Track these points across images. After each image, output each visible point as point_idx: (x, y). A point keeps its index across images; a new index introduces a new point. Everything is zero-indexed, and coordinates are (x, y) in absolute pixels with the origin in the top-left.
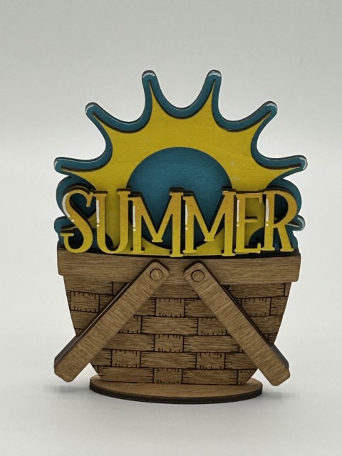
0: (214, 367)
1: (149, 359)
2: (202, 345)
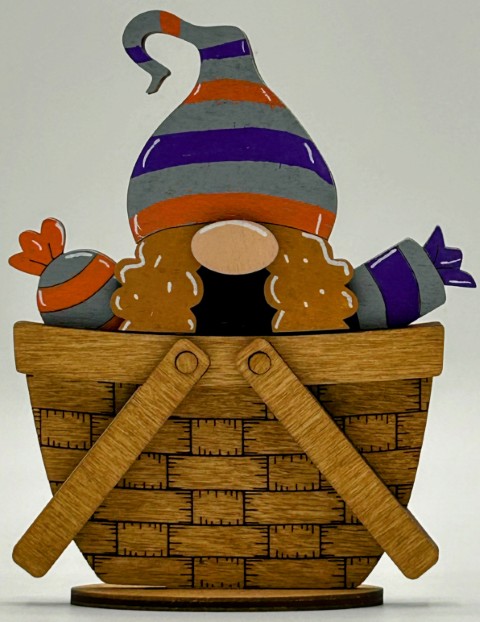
0: (302, 554)
1: (183, 540)
2: (277, 510)
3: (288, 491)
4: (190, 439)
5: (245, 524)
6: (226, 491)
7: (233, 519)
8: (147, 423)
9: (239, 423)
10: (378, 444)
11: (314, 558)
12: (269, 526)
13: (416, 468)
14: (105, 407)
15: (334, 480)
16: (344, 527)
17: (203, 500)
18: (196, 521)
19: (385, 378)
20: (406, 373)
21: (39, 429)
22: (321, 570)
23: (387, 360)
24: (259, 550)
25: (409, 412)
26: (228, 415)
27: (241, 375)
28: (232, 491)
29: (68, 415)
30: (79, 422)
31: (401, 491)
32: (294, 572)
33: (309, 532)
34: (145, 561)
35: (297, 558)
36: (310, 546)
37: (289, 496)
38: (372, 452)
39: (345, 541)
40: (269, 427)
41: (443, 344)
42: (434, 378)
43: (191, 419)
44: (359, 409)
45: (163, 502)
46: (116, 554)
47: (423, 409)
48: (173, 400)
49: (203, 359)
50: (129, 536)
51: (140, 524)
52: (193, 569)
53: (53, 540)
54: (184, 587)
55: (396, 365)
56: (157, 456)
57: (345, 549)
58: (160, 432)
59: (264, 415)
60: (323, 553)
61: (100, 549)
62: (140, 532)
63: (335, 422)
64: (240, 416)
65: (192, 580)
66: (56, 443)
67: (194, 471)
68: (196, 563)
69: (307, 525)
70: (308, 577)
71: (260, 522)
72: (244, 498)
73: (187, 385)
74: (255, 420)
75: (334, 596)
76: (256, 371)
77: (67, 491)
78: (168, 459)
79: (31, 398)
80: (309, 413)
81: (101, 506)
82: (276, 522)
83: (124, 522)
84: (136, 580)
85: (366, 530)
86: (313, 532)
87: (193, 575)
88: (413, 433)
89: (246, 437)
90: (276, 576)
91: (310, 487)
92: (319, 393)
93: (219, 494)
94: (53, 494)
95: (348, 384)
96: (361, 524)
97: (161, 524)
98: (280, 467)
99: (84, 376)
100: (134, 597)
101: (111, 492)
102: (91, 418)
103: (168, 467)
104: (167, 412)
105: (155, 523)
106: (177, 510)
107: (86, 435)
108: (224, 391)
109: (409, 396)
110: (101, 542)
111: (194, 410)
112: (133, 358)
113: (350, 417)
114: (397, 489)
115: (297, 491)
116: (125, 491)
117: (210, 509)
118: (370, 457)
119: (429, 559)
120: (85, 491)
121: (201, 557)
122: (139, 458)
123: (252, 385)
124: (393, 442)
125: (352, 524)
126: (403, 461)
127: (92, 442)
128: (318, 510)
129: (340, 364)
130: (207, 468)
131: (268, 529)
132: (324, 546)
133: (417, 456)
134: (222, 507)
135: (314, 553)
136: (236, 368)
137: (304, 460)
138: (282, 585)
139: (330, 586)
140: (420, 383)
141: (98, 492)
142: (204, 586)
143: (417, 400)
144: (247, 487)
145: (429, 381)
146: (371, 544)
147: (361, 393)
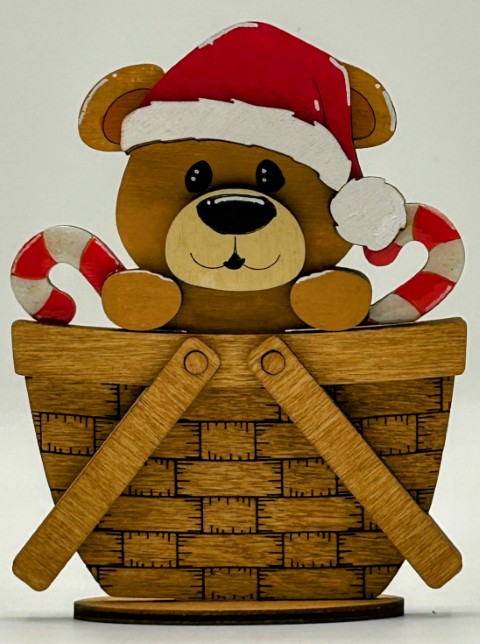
3: (302, 496)
4: (200, 443)
5: (258, 532)
6: (237, 498)
7: (245, 527)
8: (154, 427)
9: (251, 425)
10: (398, 447)
11: (331, 567)
12: (283, 534)
13: (437, 472)
14: (109, 409)
15: (352, 485)
16: (362, 535)
17: (213, 507)
18: (207, 529)
19: (405, 378)
20: (428, 372)
21: (39, 434)
22: (339, 580)
23: (407, 359)
24: (273, 559)
25: (430, 413)
26: (238, 418)
27: (254, 376)
28: (244, 498)
29: (70, 419)
30: (82, 425)
31: (422, 496)
32: (311, 582)
33: (326, 540)
34: (153, 571)
35: (314, 567)
36: (327, 555)
37: (305, 502)
38: (391, 455)
39: (364, 549)
40: (284, 429)
41: (465, 341)
42: (457, 377)
43: (200, 422)
44: (377, 410)
45: (171, 510)
46: (122, 566)
47: (445, 409)
48: (183, 403)
49: (214, 359)
50: (136, 546)
51: (148, 533)
52: (203, 580)
53: (55, 551)
54: (193, 599)
55: (416, 363)
56: (165, 462)
57: (363, 557)
58: (168, 436)
59: (277, 417)
60: (341, 562)
61: (104, 561)
62: (147, 542)
63: (353, 423)
64: (252, 418)
65: (203, 592)
66: (58, 448)
67: (204, 477)
68: (206, 574)
69: (324, 533)
70: (324, 588)
71: (274, 530)
72: (257, 505)
73: (196, 386)
74: (268, 422)
75: (353, 607)
76: (269, 371)
77: (70, 500)
78: (176, 464)
79: (31, 402)
80: (326, 415)
81: (106, 515)
82: (292, 530)
83: (131, 532)
84: (143, 592)
85: (386, 537)
86: (329, 540)
87: (203, 586)
88: (434, 434)
89: (258, 441)
90: (292, 587)
91: (326, 493)
92: (335, 393)
93: (231, 500)
94: (55, 503)
95: (366, 384)
96: (381, 531)
97: (169, 533)
98: (295, 472)
99: (87, 377)
100: (142, 611)
101: (117, 500)
102: (95, 422)
103: (176, 473)
104: (176, 415)
105: (163, 533)
106: (185, 518)
107: (88, 440)
108: (235, 392)
109: (430, 396)
110: (106, 553)
111: (203, 412)
112: (139, 358)
113: (368, 418)
114: (418, 494)
115: (313, 496)
116: (131, 498)
117: (222, 517)
118: (389, 460)
119: (452, 567)
120: (90, 499)
121: (212, 568)
122: (146, 464)
123: (265, 385)
124: (414, 444)
125: (371, 531)
126: (424, 465)
127: (96, 448)
128: (336, 516)
129: (358, 362)
130: (216, 474)
131: (283, 537)
132: (341, 555)
133: (439, 459)
134: (235, 515)
135: (331, 562)
136: (248, 368)
137: (320, 464)
138: (298, 595)
139: (348, 597)
140: (441, 382)
141: (102, 500)
142: (216, 598)
143: (438, 400)
144: (259, 492)
145: (451, 380)
146: (391, 551)
147: (381, 393)
